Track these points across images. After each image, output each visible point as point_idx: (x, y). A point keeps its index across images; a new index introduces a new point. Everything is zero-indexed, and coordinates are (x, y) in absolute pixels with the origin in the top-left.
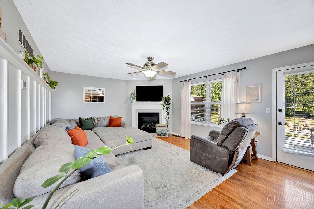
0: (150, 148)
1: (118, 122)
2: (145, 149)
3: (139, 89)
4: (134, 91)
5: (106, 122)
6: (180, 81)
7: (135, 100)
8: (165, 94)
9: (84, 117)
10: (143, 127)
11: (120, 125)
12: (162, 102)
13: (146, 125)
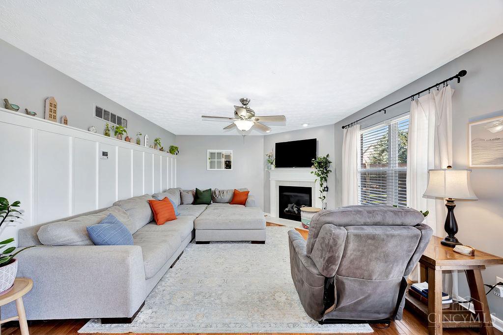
0: (263, 242)
1: (242, 198)
2: (253, 242)
3: (280, 147)
4: (272, 151)
5: (228, 197)
6: (343, 127)
7: (273, 166)
8: (321, 153)
9: (202, 188)
10: (287, 209)
11: (243, 203)
12: (313, 169)
13: (292, 208)
